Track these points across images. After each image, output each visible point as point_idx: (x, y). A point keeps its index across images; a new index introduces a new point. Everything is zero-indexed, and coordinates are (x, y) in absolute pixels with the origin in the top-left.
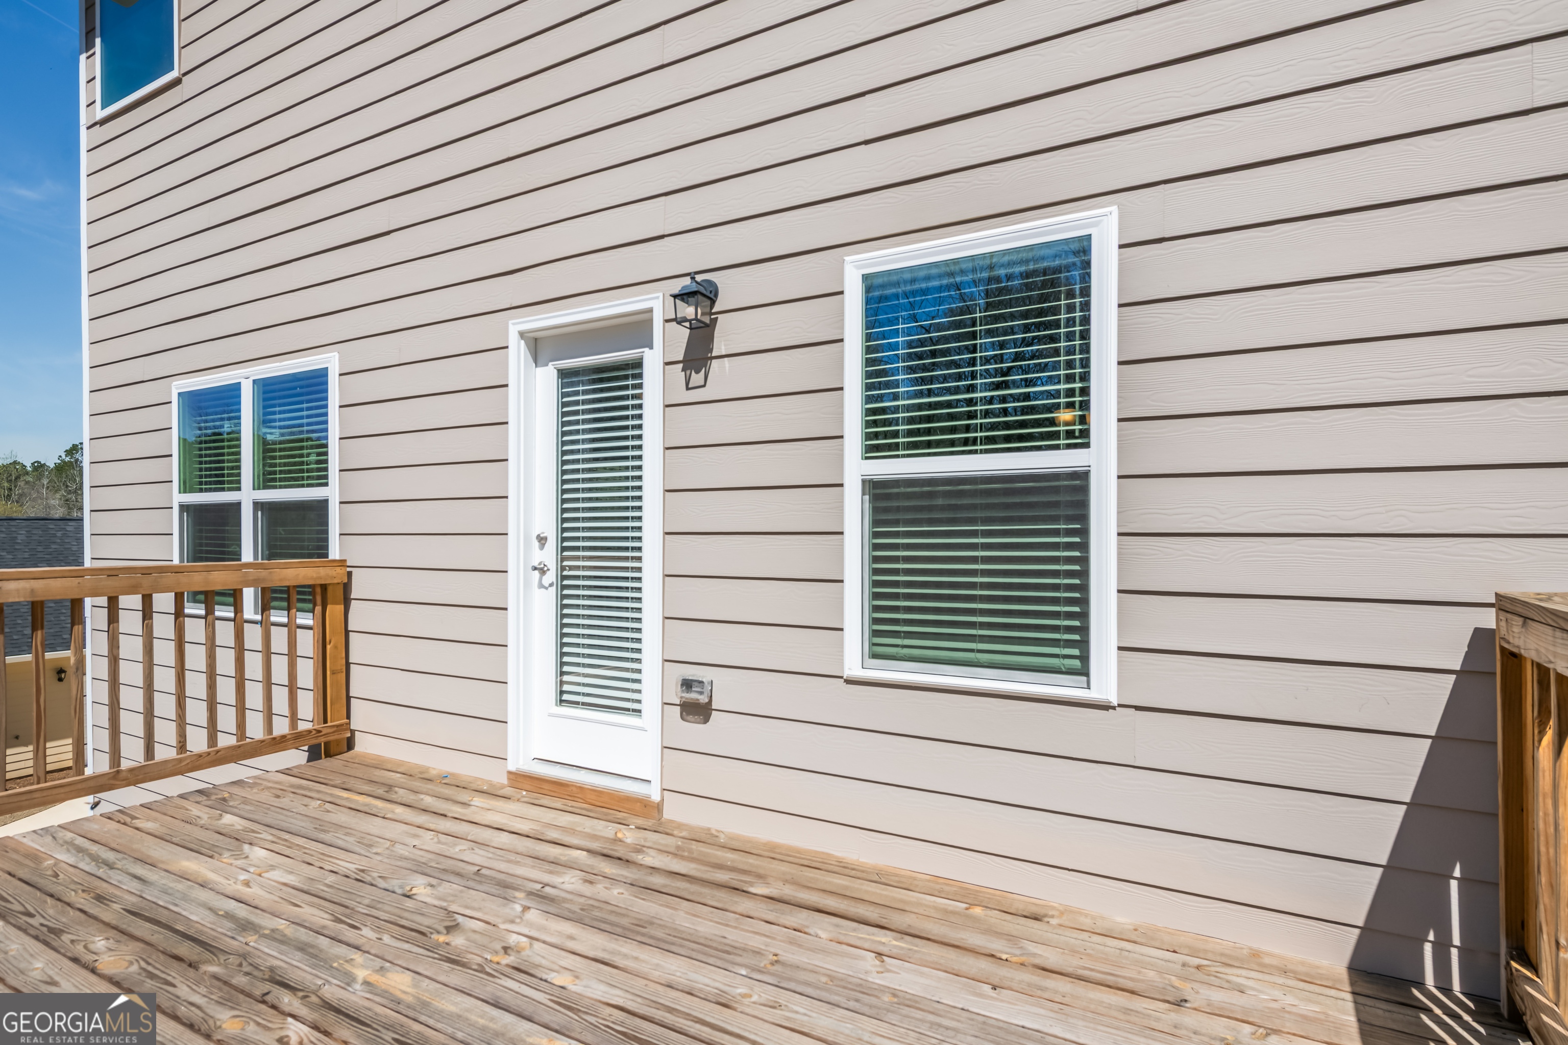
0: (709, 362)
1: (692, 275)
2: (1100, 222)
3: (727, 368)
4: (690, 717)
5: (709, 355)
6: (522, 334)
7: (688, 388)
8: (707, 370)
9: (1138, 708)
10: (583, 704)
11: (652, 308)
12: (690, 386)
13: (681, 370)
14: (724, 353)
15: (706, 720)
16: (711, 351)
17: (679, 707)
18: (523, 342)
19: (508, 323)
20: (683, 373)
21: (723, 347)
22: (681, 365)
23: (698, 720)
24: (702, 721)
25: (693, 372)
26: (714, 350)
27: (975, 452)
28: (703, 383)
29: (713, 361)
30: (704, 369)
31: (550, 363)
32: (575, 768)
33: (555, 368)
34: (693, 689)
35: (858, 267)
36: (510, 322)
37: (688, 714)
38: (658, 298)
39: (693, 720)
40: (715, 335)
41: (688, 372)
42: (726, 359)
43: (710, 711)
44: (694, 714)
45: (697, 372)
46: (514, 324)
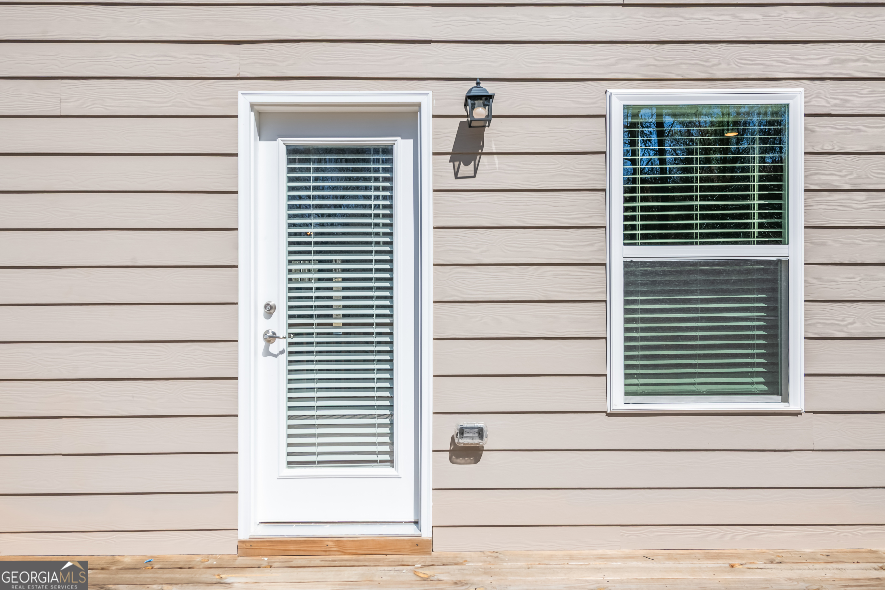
0: (478, 157)
1: (478, 81)
2: (795, 97)
3: (497, 164)
4: (460, 460)
5: (480, 151)
6: (253, 106)
7: (456, 177)
8: (477, 164)
9: (815, 412)
10: (320, 462)
11: (421, 102)
12: (459, 176)
13: (449, 161)
14: (494, 151)
15: (477, 460)
16: (482, 148)
17: (448, 452)
18: (253, 114)
19: (237, 92)
20: (452, 164)
21: (493, 146)
22: (449, 157)
23: (469, 461)
24: (473, 461)
25: (462, 164)
26: (484, 147)
27: (696, 243)
28: (473, 175)
29: (482, 156)
30: (473, 163)
31: (280, 139)
32: (313, 524)
33: (284, 144)
34: (465, 435)
35: (620, 99)
36: (240, 92)
37: (458, 457)
38: (427, 95)
39: (463, 461)
40: (485, 135)
41: (457, 164)
42: (495, 156)
43: (481, 452)
44: (464, 457)
45: (467, 164)
46: (244, 94)
